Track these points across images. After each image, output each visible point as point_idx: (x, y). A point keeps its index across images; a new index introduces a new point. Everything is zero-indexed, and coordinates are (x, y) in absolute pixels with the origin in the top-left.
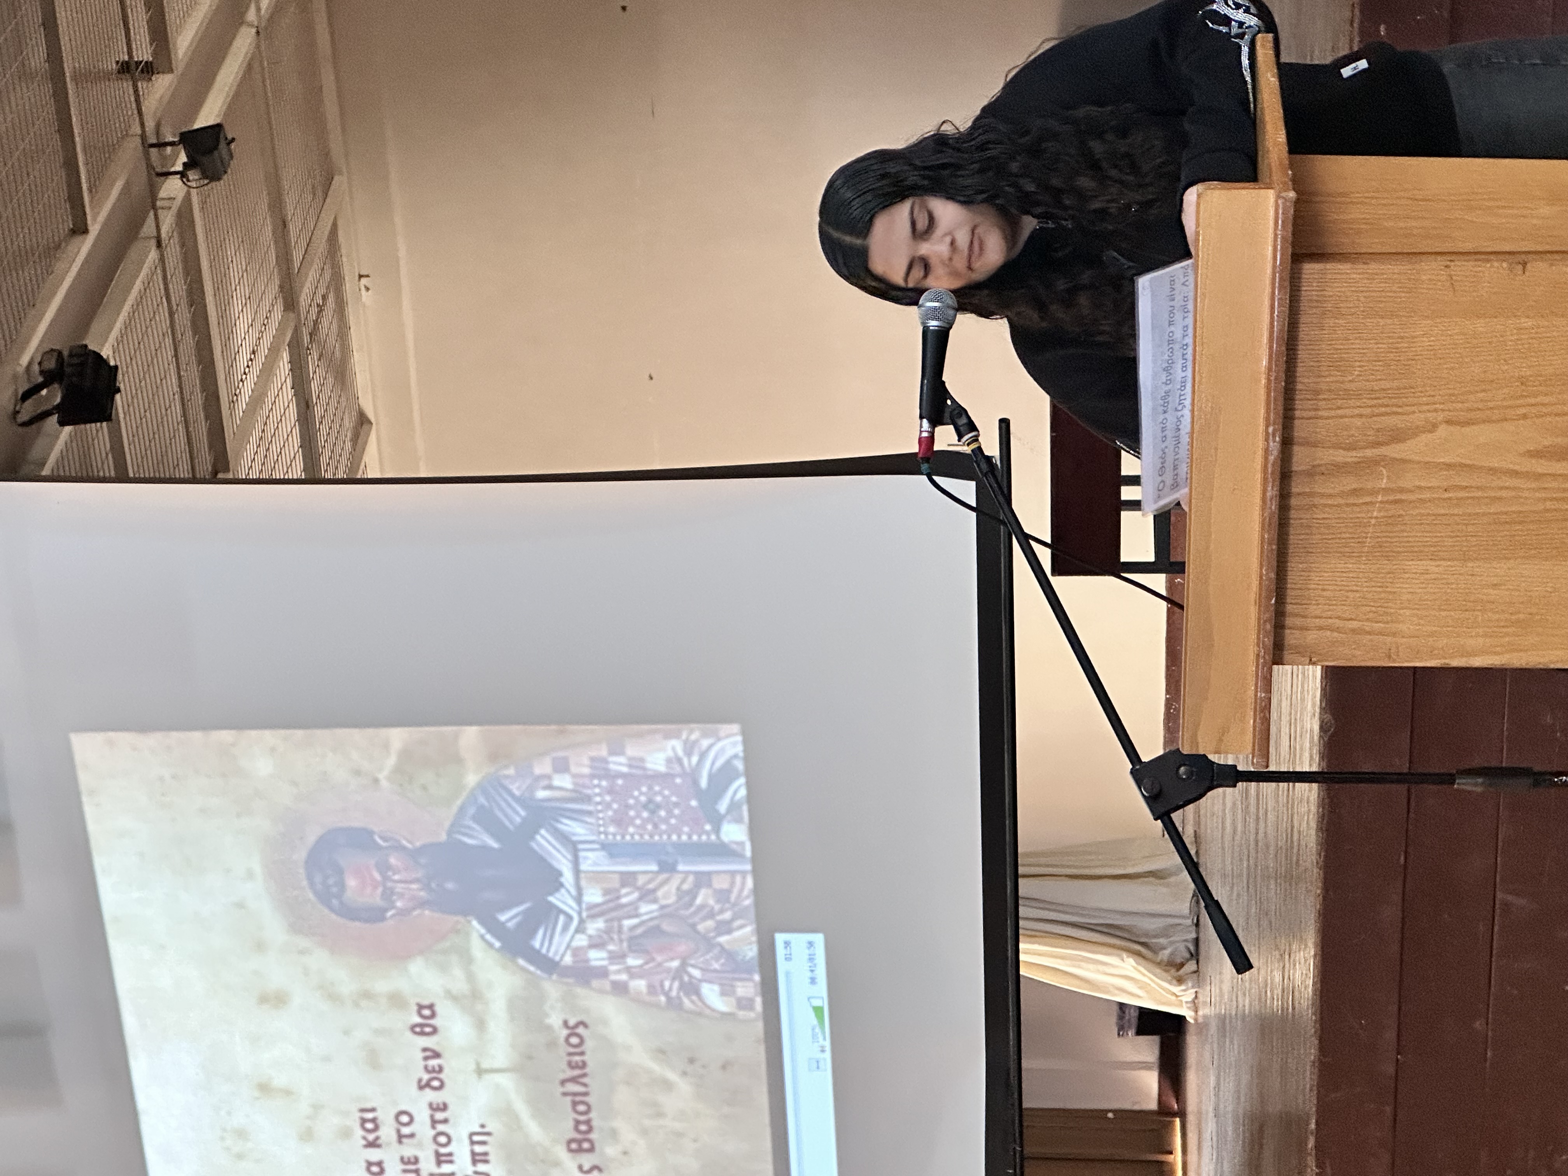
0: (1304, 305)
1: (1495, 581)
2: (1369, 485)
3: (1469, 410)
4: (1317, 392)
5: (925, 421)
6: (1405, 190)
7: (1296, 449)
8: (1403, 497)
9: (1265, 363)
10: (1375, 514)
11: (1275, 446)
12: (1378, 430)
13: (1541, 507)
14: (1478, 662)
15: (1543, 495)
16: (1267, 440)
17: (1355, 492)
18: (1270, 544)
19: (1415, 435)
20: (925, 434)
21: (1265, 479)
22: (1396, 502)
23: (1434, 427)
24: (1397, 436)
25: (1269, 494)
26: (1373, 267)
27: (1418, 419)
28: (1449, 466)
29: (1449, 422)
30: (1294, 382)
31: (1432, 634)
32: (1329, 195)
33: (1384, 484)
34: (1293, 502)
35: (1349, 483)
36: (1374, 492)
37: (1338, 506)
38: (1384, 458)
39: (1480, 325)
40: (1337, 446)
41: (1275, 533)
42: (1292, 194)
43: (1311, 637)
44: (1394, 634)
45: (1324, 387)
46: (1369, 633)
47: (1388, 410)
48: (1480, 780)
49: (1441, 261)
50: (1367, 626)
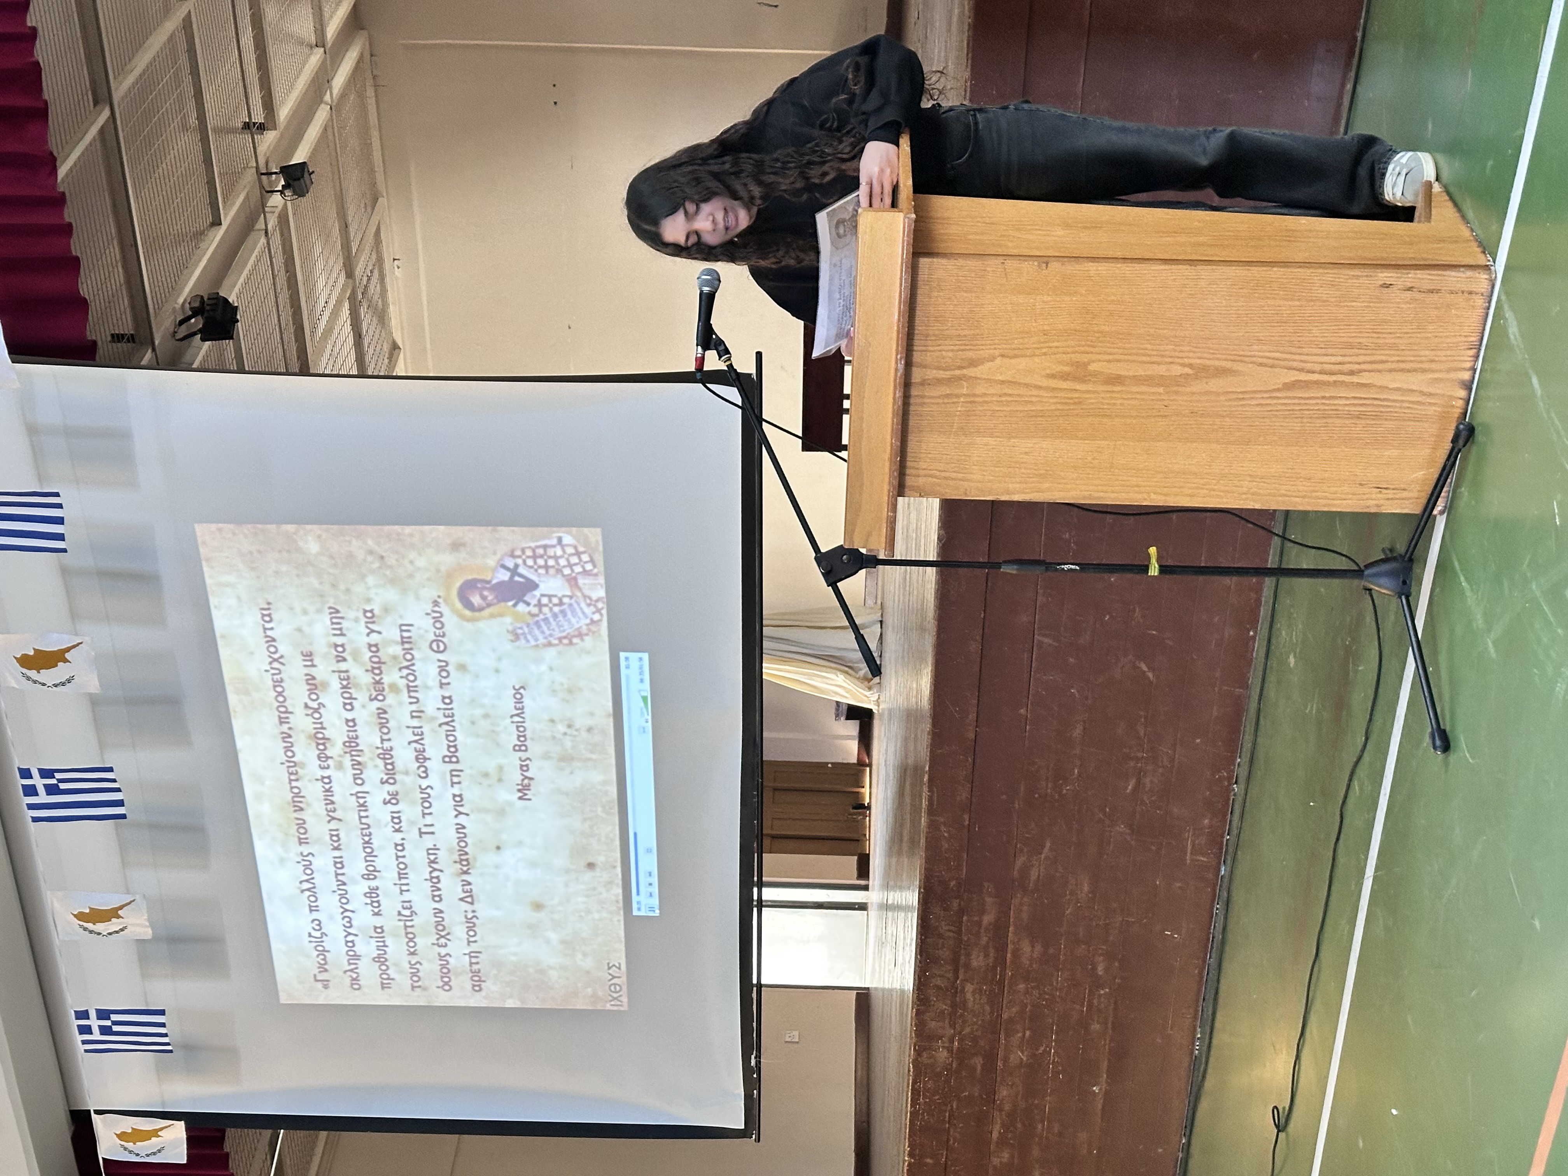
0: (920, 283)
1: (1027, 450)
2: (957, 391)
3: (1014, 349)
4: (927, 336)
5: (699, 347)
6: (982, 218)
7: (914, 369)
8: (977, 399)
9: (896, 317)
10: (959, 409)
11: (901, 366)
12: (962, 359)
13: (1053, 407)
14: (1016, 498)
15: (1055, 400)
16: (896, 363)
17: (947, 396)
18: (897, 424)
19: (983, 363)
20: (699, 355)
21: (895, 387)
22: (971, 402)
23: (993, 359)
24: (973, 363)
25: (897, 395)
26: (961, 262)
27: (985, 353)
28: (1003, 382)
29: (1003, 356)
30: (914, 329)
31: (989, 481)
32: (938, 218)
33: (965, 391)
34: (912, 401)
35: (945, 390)
36: (957, 396)
37: (938, 404)
38: (965, 376)
39: (1021, 299)
40: (938, 368)
41: (900, 418)
42: (914, 216)
43: (921, 481)
44: (968, 480)
45: (931, 332)
46: (953, 479)
47: (968, 347)
48: (1015, 567)
49: (1001, 259)
50: (954, 475)
